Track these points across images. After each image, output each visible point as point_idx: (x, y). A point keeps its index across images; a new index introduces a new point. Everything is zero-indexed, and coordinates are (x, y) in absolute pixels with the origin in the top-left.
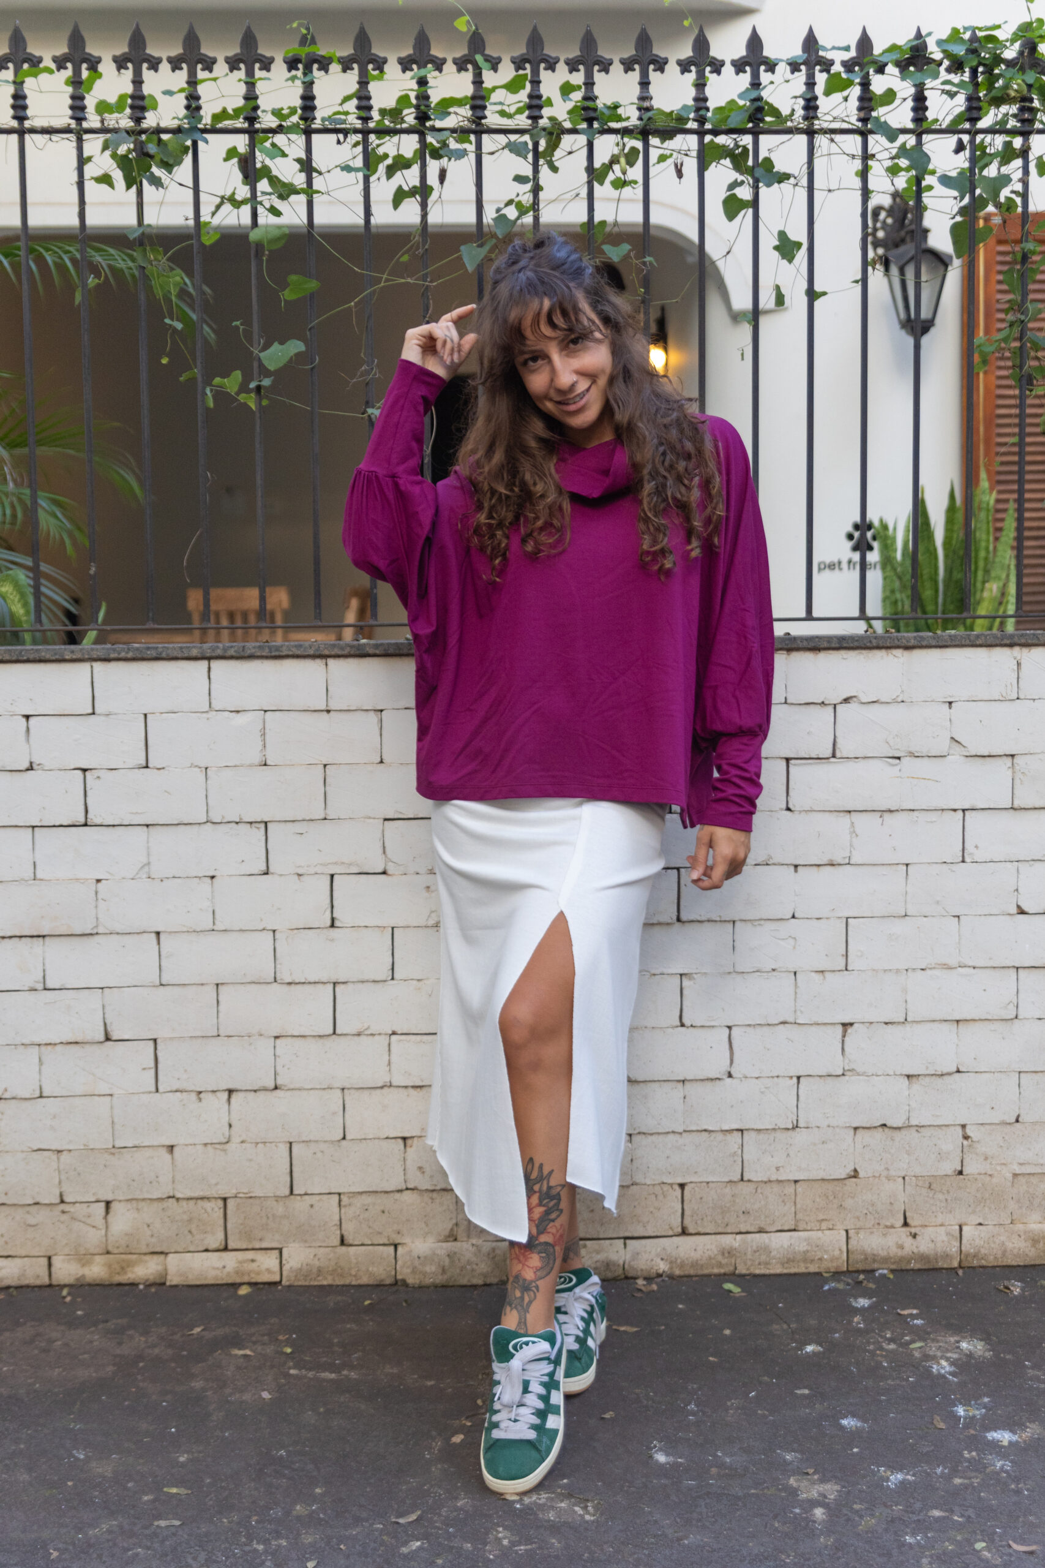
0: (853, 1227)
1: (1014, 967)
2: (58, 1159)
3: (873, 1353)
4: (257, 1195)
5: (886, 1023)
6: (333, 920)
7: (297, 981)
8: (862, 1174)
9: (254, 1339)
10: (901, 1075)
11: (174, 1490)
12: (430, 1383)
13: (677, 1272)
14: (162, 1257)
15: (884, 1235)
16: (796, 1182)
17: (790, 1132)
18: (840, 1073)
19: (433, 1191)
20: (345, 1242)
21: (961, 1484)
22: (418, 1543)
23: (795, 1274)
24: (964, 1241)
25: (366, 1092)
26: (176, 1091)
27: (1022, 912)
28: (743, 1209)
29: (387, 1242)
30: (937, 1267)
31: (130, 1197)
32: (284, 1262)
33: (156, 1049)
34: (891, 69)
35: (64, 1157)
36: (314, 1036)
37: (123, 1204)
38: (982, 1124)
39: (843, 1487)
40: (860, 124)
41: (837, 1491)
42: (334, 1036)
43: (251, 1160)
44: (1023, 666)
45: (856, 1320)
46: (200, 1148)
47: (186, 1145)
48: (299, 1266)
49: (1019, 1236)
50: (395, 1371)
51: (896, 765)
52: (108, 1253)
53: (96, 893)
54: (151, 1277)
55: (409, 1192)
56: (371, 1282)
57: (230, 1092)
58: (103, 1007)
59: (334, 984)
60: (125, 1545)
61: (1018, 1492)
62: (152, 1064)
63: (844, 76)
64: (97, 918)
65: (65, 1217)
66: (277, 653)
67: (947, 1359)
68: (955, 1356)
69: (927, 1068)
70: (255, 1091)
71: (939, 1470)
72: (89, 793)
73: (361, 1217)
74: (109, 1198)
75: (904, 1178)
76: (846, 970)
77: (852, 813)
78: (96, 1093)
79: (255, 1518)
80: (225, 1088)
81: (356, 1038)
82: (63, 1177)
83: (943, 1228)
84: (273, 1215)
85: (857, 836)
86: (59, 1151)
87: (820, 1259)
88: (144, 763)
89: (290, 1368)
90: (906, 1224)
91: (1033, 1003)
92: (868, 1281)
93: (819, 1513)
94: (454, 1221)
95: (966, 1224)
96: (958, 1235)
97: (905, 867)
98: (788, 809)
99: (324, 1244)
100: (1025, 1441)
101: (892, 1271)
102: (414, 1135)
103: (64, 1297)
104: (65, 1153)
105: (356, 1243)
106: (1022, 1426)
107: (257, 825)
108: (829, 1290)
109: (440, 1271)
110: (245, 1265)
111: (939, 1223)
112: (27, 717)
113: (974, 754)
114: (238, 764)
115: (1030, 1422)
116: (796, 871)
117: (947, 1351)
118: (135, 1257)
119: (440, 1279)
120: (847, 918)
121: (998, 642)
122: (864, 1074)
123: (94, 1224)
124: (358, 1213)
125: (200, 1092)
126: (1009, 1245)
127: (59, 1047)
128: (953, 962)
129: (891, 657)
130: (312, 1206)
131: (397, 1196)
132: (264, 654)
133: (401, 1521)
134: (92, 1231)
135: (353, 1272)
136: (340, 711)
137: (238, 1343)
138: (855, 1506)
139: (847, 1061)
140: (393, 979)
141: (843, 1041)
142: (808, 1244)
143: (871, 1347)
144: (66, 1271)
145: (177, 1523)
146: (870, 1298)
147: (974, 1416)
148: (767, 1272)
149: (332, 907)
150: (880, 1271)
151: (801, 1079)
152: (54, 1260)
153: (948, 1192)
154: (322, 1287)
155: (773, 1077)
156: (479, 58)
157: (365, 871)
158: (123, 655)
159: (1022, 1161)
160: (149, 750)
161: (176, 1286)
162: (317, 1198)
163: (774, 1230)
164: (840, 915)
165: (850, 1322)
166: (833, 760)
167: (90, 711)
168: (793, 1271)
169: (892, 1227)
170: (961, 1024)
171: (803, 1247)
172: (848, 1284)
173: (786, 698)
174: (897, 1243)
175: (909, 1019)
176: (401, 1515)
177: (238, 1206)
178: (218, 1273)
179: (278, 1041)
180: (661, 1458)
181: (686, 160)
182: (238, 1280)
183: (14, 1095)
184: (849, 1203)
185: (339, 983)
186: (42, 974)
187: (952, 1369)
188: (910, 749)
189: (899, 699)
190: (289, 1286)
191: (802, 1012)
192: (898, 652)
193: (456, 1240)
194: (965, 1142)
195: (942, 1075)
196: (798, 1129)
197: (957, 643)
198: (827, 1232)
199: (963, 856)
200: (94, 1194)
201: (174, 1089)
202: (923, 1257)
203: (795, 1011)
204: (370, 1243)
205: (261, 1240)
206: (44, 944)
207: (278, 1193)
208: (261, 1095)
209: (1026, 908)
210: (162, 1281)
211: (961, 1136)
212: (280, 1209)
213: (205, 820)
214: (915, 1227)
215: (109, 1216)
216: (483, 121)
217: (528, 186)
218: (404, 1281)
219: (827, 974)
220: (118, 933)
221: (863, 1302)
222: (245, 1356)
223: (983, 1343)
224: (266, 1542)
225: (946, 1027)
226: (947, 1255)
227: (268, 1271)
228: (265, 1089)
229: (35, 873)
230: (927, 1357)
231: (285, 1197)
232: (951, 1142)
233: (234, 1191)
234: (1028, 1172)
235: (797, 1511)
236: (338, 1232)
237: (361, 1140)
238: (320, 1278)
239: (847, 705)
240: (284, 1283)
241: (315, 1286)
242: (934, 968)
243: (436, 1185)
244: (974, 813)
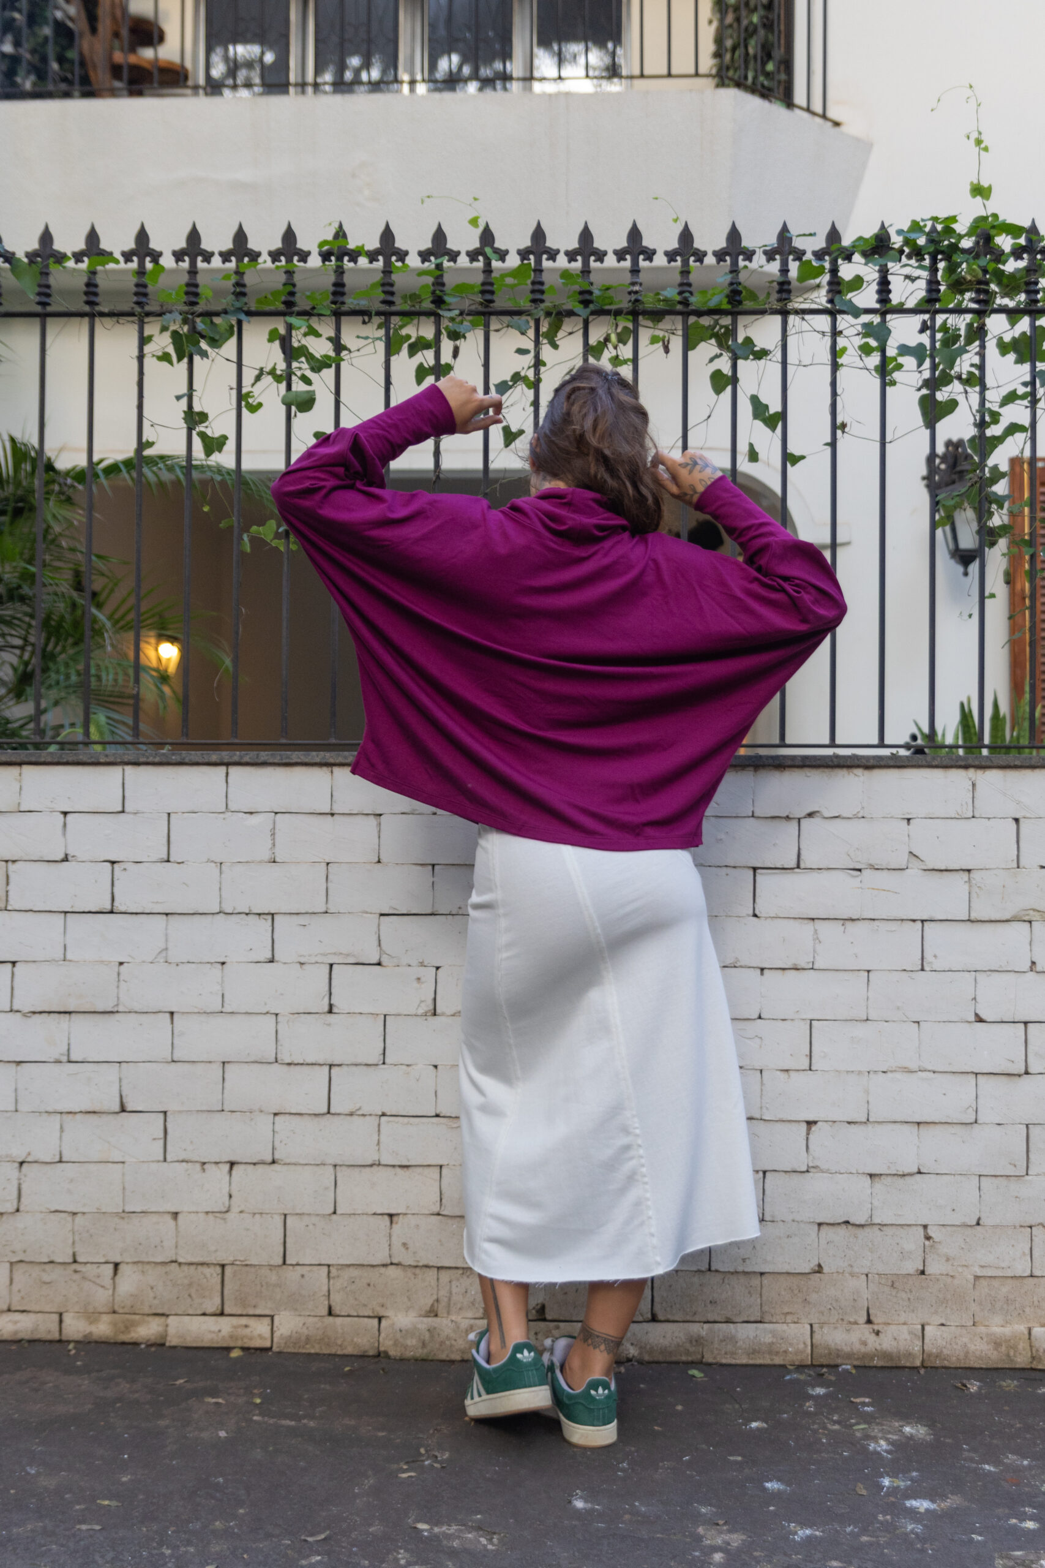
0: (817, 1321)
1: (973, 1073)
2: (73, 1221)
3: (815, 1432)
4: (253, 1263)
5: (849, 1123)
6: (331, 1006)
7: (296, 1062)
8: (826, 1269)
9: (230, 1391)
10: (864, 1174)
11: (106, 1502)
12: (381, 1434)
13: (647, 1358)
14: (163, 1319)
15: (848, 1331)
16: (762, 1274)
18: (805, 1169)
19: (416, 1267)
20: (333, 1312)
21: (867, 1542)
22: (319, 1558)
23: (760, 1366)
24: (926, 1341)
25: (357, 1170)
26: (182, 1161)
27: (980, 1020)
28: (711, 1299)
29: (371, 1314)
30: (900, 1365)
31: (136, 1260)
32: (275, 1329)
33: (165, 1120)
34: (857, 257)
35: (78, 1218)
36: (310, 1115)
37: (130, 1266)
38: (943, 1225)
39: (750, 1537)
40: (829, 306)
41: (742, 1540)
42: (328, 1115)
43: (248, 1229)
44: (978, 787)
45: (807, 1404)
46: (202, 1216)
47: (190, 1213)
48: (289, 1333)
49: (981, 1338)
50: (353, 1422)
51: (857, 876)
52: (114, 1312)
53: (119, 974)
54: (153, 1338)
55: (393, 1267)
56: (355, 1353)
57: (232, 1164)
58: (120, 1080)
59: (331, 1066)
60: (43, 1542)
61: (923, 1551)
62: (162, 1135)
63: (814, 263)
64: (118, 998)
65: (76, 1277)
66: (287, 761)
67: (887, 1440)
68: (895, 1437)
69: (889, 1168)
70: (254, 1164)
71: (849, 1529)
72: (116, 883)
73: (348, 1289)
74: (118, 1260)
75: (867, 1275)
76: (810, 1070)
77: (816, 921)
78: (111, 1160)
79: (173, 1529)
80: (227, 1160)
81: (348, 1118)
82: (77, 1238)
83: (905, 1327)
84: (267, 1283)
85: (820, 942)
86: (75, 1214)
87: (785, 1352)
88: (165, 857)
89: (254, 1415)
90: (869, 1321)
91: (992, 1108)
92: (830, 1374)
93: (718, 1557)
94: (435, 1297)
95: (928, 1324)
96: (920, 1334)
97: (866, 974)
98: (755, 915)
99: (312, 1314)
100: (942, 1509)
101: (855, 1367)
102: (399, 1212)
103: (70, 1351)
104: (79, 1215)
105: (343, 1314)
106: (943, 1497)
107: (265, 916)
108: (790, 1380)
109: (421, 1344)
110: (239, 1330)
111: (902, 1322)
112: (65, 813)
113: (932, 868)
114: (249, 860)
115: (952, 1494)
116: (762, 974)
117: (889, 1433)
118: (137, 1317)
119: (420, 1353)
120: (811, 1020)
121: (953, 764)
122: (827, 1171)
123: (103, 1284)
124: (345, 1285)
125: (204, 1163)
126: (972, 1347)
127: (78, 1116)
128: (913, 1066)
129: (852, 775)
130: (303, 1276)
131: (383, 1270)
132: (276, 761)
133: (310, 1539)
134: (101, 1290)
135: (339, 1342)
136: (343, 814)
137: (214, 1393)
138: (755, 1554)
139: (811, 1158)
140: (384, 1063)
141: (807, 1138)
142: (773, 1337)
143: (816, 1426)
144: (75, 1327)
145: (98, 1527)
146: (828, 1387)
147: (898, 1487)
148: (733, 1362)
149: (330, 994)
150: (844, 1367)
151: (767, 1174)
152: (66, 1317)
153: (911, 1291)
154: (309, 1354)
156: (488, 250)
157: (361, 962)
158: (151, 759)
159: (983, 1264)
160: (171, 846)
161: (174, 1347)
162: (308, 1268)
163: (741, 1320)
164: (805, 1017)
165: (801, 1406)
166: (797, 870)
167: (120, 809)
168: (759, 1361)
169: (856, 1323)
170: (921, 1126)
171: (768, 1339)
172: (810, 1376)
173: (753, 812)
174: (860, 1340)
175: (871, 1119)
176: (312, 1535)
177: (235, 1274)
178: (213, 1336)
179: (277, 1118)
180: (579, 1504)
181: (672, 337)
182: (232, 1345)
183: (36, 1159)
184: (814, 1297)
185: (334, 1065)
186: (67, 1048)
187: (890, 1447)
188: (871, 862)
189: (860, 815)
190: (280, 1353)
191: (767, 1109)
192: (859, 771)
193: (436, 1316)
194: (927, 1243)
195: (904, 1175)
197: (914, 764)
198: (792, 1325)
199: (922, 965)
200: (104, 1256)
201: (181, 1159)
202: (886, 1355)
203: (761, 1108)
204: (355, 1314)
205: (255, 1307)
206: (70, 1020)
207: (272, 1263)
208: (260, 1167)
209: (984, 1016)
210: (162, 1342)
211: (922, 1236)
212: (273, 1278)
213: (218, 911)
214: (878, 1324)
215: (117, 1277)
216: (491, 305)
217: (529, 359)
218: (386, 1353)
219: (791, 1073)
220: (136, 1012)
221: (820, 1391)
222: (217, 1403)
223: (926, 1429)
224: (175, 1548)
225: (906, 1128)
226: (910, 1354)
227: (260, 1336)
228: (263, 1163)
229: (65, 954)
230: (868, 1437)
231: (279, 1266)
232: (913, 1241)
233: (231, 1259)
234: (990, 1274)
235: (697, 1554)
236: (327, 1303)
237: (350, 1214)
238: (308, 1346)
239: (811, 819)
240: (275, 1349)
241: (304, 1354)
242: (895, 1071)
243: (418, 1261)
244: (932, 924)
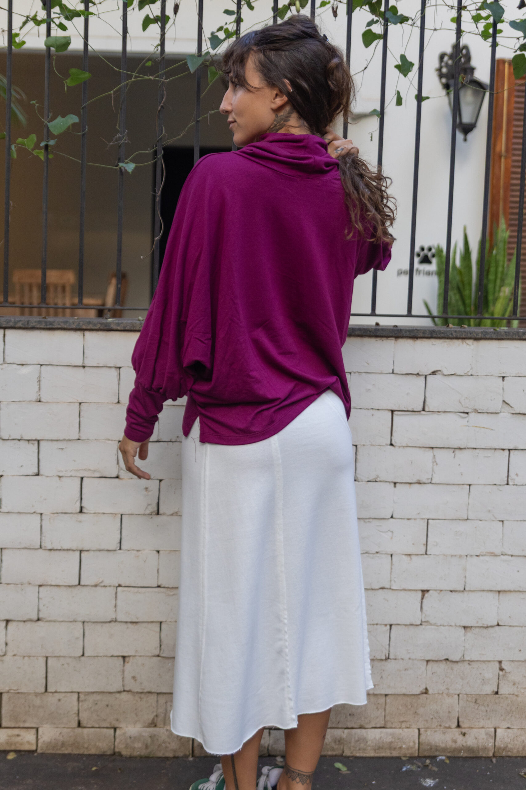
0: (423, 727)
4: (23, 691)
5: (451, 591)
6: (81, 508)
7: (55, 548)
8: (430, 692)
10: (460, 626)
15: (444, 733)
16: (386, 695)
17: (383, 662)
18: (419, 623)
19: (142, 693)
20: (81, 725)
23: (383, 758)
24: (497, 739)
25: (100, 625)
28: (350, 712)
29: (109, 726)
30: (477, 755)
32: (39, 737)
36: (65, 586)
38: (513, 661)
42: (79, 586)
43: (19, 668)
48: (49, 740)
51: (465, 417)
55: (125, 693)
56: (97, 753)
57: (7, 621)
69: (477, 622)
70: (24, 621)
73: (93, 709)
75: (459, 695)
76: (426, 554)
77: (435, 449)
80: (4, 619)
81: (94, 588)
83: (483, 730)
84: (33, 705)
85: (437, 464)
87: (401, 748)
90: (458, 726)
92: (432, 765)
94: (155, 714)
95: (499, 728)
96: (493, 735)
97: (468, 487)
98: (391, 444)
99: (66, 726)
101: (449, 758)
102: (130, 654)
105: (88, 726)
107: (33, 442)
108: (406, 771)
109: (145, 747)
110: (13, 738)
111: (481, 725)
113: (518, 412)
114: (21, 400)
116: (395, 486)
119: (144, 752)
120: (428, 520)
122: (435, 625)
124: (90, 706)
128: (498, 552)
129: (465, 344)
130: (59, 700)
131: (118, 695)
136: (92, 367)
139: (424, 615)
141: (422, 602)
142: (393, 737)
146: (434, 779)
148: (364, 755)
149: (81, 499)
150: (440, 757)
151: (393, 626)
153: (488, 705)
154: (64, 755)
155: (374, 625)
157: (104, 475)
162: (63, 695)
163: (371, 726)
164: (423, 517)
166: (423, 412)
168: (382, 755)
169: (449, 728)
170: (501, 593)
171: (389, 739)
172: (419, 767)
173: (393, 370)
174: (452, 739)
175: (467, 589)
177: (9, 699)
179: (41, 589)
181: (340, 5)
182: (8, 748)
184: (421, 710)
185: (84, 551)
188: (476, 408)
189: (470, 374)
190: (42, 754)
191: (395, 582)
192: (470, 342)
193: (155, 726)
194: (501, 673)
195: (487, 627)
196: (389, 660)
197: (510, 337)
198: (406, 730)
199: (508, 481)
202: (469, 749)
203: (391, 581)
204: (97, 726)
205: (24, 721)
207: (37, 691)
208: (29, 624)
211: (498, 668)
212: (38, 702)
214: (465, 728)
217: (233, 17)
218: (119, 753)
219: (413, 557)
221: (430, 782)
225: (491, 595)
226: (486, 748)
227: (29, 743)
228: (31, 620)
231: (42, 693)
232: (491, 672)
233: (7, 688)
236: (77, 718)
237: (94, 657)
238: (63, 749)
239: (434, 376)
240: (39, 751)
241: (59, 754)
242: (485, 555)
243: (143, 689)
244: (516, 452)
